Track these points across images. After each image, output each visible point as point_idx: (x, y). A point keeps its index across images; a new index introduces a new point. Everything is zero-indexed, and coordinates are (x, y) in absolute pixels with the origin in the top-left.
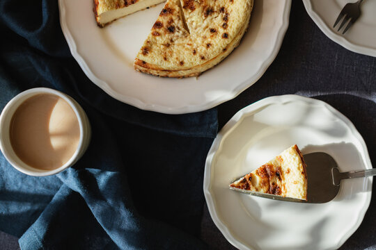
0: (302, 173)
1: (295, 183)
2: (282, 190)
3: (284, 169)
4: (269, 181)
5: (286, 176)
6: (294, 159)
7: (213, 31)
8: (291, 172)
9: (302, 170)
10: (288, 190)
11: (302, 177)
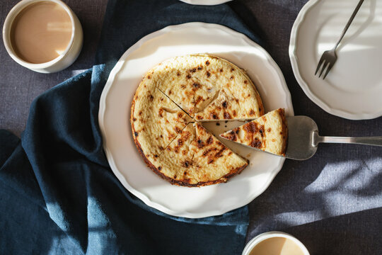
0: (281, 133)
1: (273, 140)
2: (263, 144)
3: (266, 128)
4: (253, 136)
5: (266, 133)
6: (275, 121)
7: (208, 75)
8: (271, 132)
9: (280, 130)
10: (267, 146)
11: (280, 136)
